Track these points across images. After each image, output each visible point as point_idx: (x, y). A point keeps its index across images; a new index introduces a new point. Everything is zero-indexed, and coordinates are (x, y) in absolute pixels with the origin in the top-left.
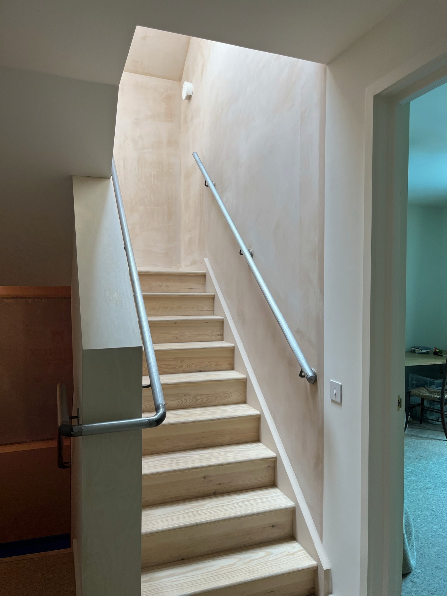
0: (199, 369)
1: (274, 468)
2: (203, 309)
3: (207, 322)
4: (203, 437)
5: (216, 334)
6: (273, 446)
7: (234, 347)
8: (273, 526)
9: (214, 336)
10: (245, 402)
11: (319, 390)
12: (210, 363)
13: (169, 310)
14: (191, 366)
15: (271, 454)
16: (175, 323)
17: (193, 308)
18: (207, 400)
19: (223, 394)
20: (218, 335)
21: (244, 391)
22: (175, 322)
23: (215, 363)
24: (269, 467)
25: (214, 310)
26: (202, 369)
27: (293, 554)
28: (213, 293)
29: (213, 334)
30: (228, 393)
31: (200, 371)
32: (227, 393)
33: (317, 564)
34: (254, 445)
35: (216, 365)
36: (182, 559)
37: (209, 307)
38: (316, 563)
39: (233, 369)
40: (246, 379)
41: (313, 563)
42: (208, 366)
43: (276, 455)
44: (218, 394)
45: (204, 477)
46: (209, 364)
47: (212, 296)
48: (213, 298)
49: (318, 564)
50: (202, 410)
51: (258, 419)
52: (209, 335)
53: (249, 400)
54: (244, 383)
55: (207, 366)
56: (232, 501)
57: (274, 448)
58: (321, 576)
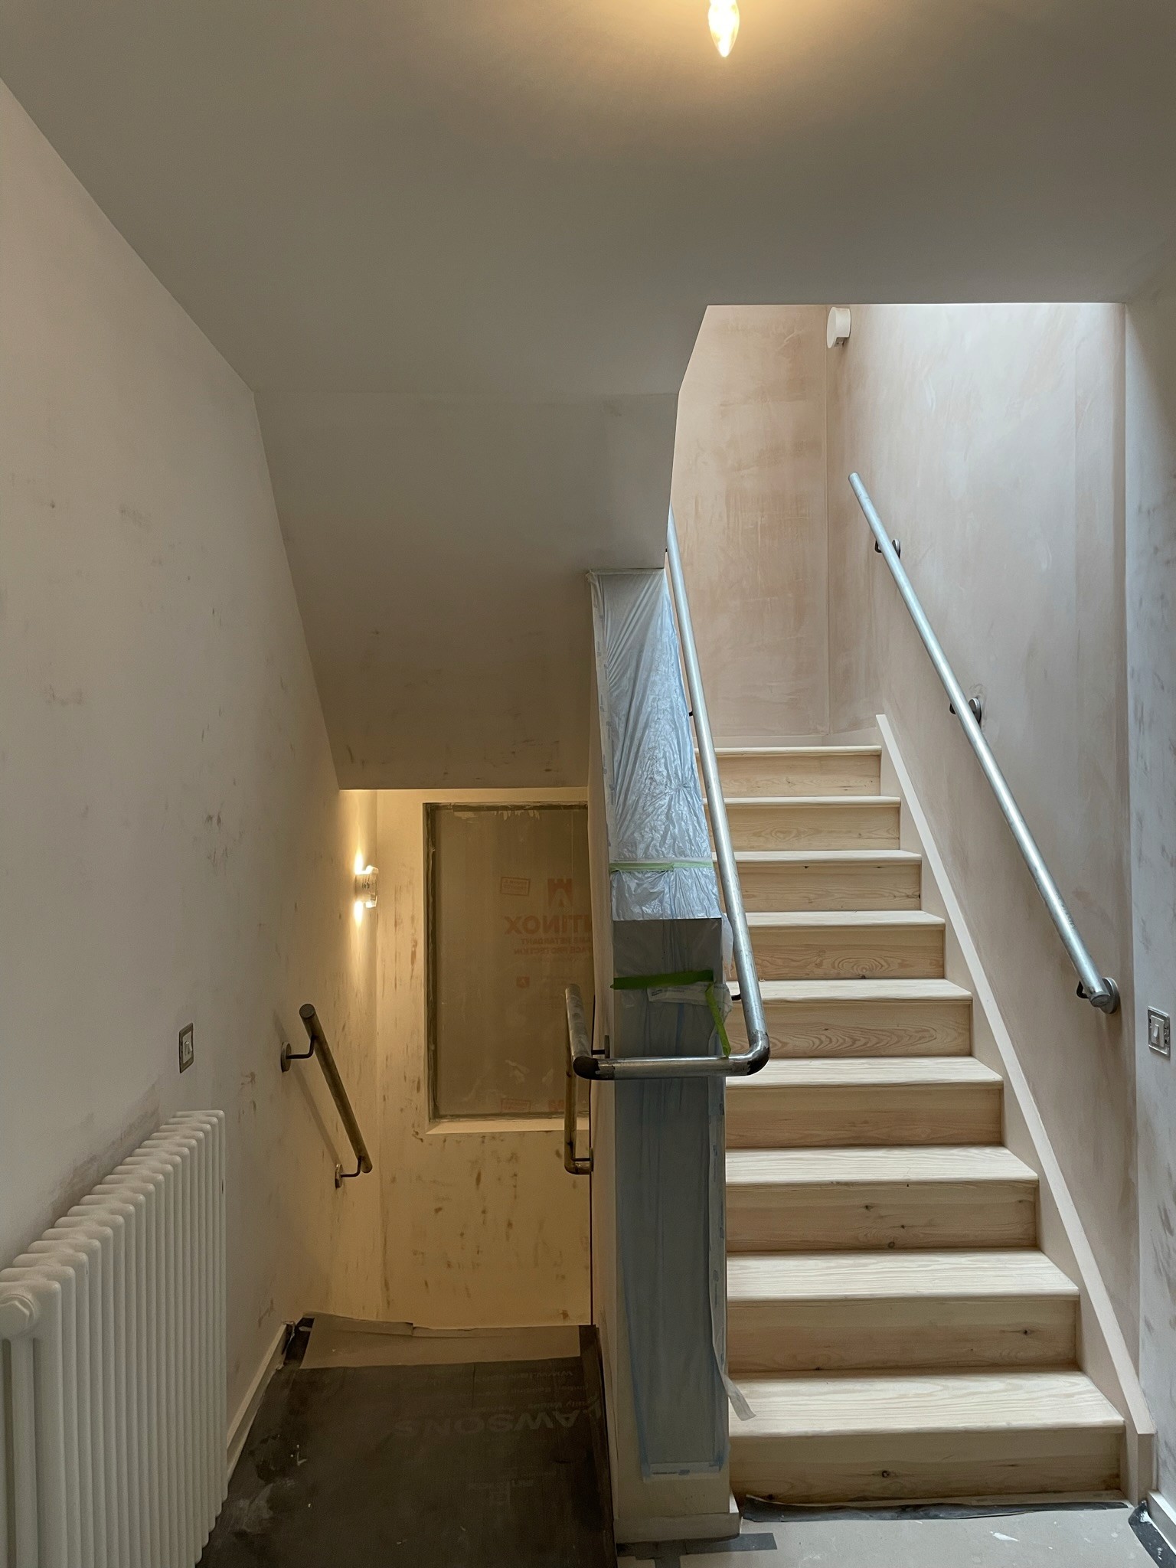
0: (861, 973)
1: (1035, 1206)
2: (874, 836)
3: (879, 865)
4: (866, 1122)
5: (903, 894)
6: (1030, 1155)
7: (944, 925)
8: (1026, 1332)
9: (897, 899)
10: (970, 1054)
11: (1125, 1030)
12: (886, 961)
13: (794, 837)
14: (843, 965)
15: (1026, 1173)
16: (806, 867)
17: (850, 832)
18: (877, 1043)
19: (917, 1032)
20: (908, 896)
21: (968, 1027)
22: (806, 865)
23: (899, 961)
24: (1020, 1202)
25: (899, 838)
26: (867, 974)
27: (1071, 1395)
28: (897, 799)
29: (897, 894)
30: (928, 1031)
31: (864, 978)
32: (924, 1031)
33: (1124, 1422)
34: (988, 1152)
35: (902, 965)
36: (818, 1369)
37: (887, 831)
38: (1123, 1419)
39: (942, 976)
40: (972, 1000)
41: (1115, 1418)
42: (882, 966)
43: (1036, 1175)
44: (905, 1030)
45: (867, 1207)
46: (883, 963)
47: (897, 806)
48: (896, 810)
49: (1127, 1422)
50: (864, 1063)
51: (996, 1093)
52: (885, 897)
53: (977, 1049)
54: (966, 1009)
55: (880, 966)
56: (930, 1265)
57: (1035, 1162)
58: (1133, 1449)
